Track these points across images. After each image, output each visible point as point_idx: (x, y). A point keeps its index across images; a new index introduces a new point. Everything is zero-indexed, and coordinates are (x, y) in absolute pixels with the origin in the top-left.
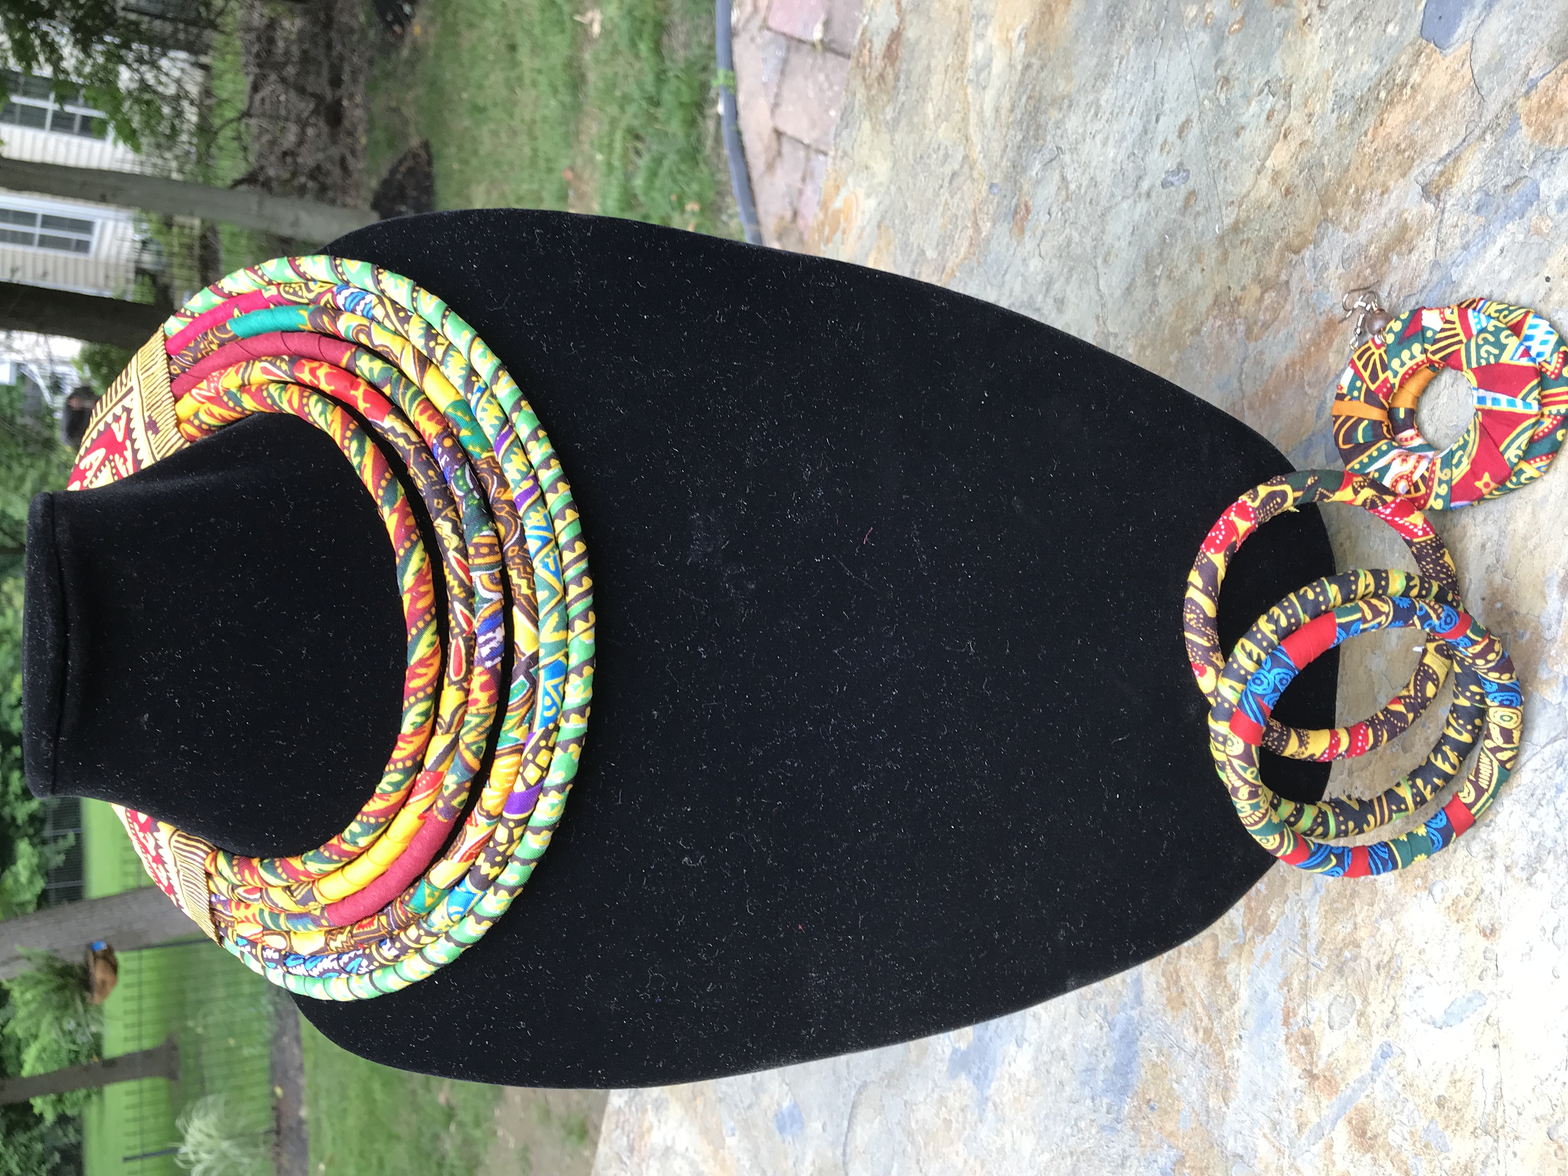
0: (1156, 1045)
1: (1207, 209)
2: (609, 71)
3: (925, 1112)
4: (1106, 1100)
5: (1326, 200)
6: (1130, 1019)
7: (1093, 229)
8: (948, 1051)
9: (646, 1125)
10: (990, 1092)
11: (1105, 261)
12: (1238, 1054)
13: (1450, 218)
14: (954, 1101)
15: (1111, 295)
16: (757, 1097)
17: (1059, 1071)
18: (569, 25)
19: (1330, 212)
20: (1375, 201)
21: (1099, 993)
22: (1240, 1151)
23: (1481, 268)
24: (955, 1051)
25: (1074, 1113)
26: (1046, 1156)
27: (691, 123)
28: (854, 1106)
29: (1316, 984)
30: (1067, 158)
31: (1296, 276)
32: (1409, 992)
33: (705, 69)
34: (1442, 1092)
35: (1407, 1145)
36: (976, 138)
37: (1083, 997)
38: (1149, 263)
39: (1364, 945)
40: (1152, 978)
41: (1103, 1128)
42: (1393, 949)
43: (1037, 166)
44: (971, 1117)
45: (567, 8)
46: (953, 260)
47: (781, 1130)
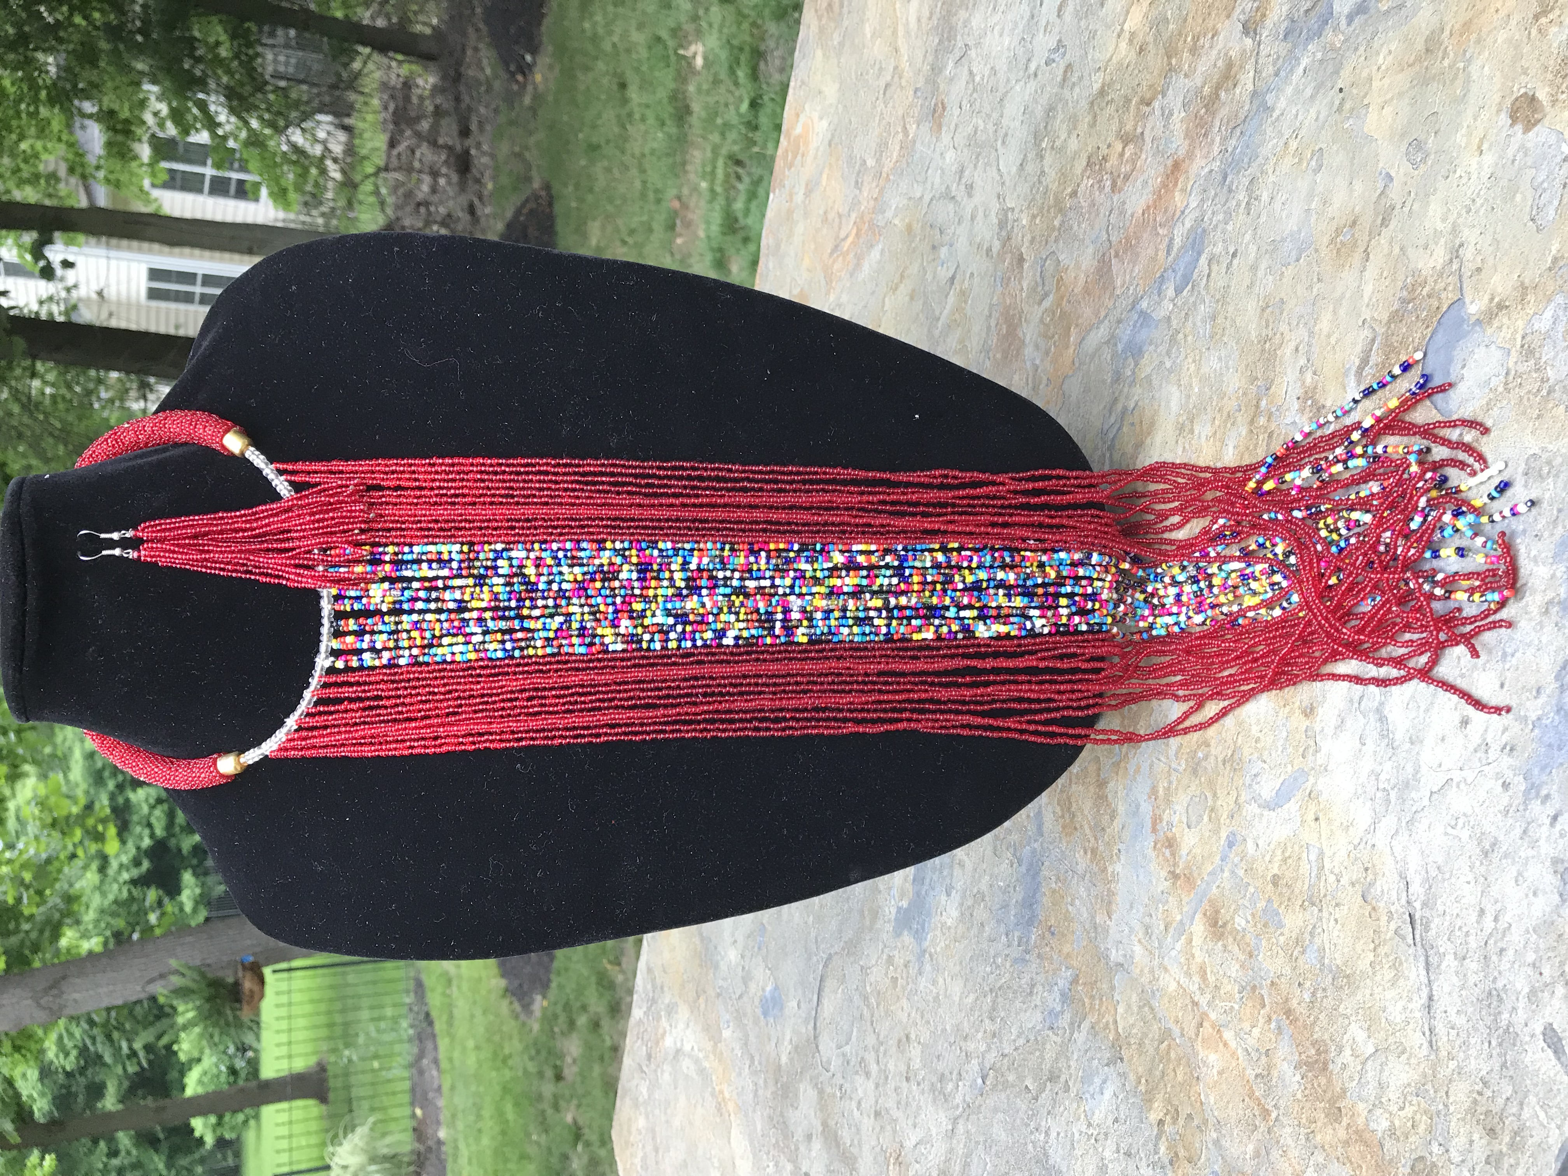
0: (1054, 872)
1: (1081, 78)
2: (711, 100)
3: (877, 975)
4: (1017, 934)
5: (1170, 53)
6: (1034, 851)
7: (995, 115)
8: (894, 911)
9: (661, 1031)
10: (926, 944)
11: (1004, 142)
12: (1118, 868)
13: (1264, 50)
14: (899, 961)
15: (1009, 173)
16: (746, 985)
17: (981, 913)
18: (673, 58)
19: (1174, 61)
20: (1207, 45)
21: (1009, 832)
22: (1121, 960)
23: (1289, 90)
24: (899, 909)
25: (992, 952)
26: (972, 997)
28: (822, 980)
29: (1177, 788)
30: (973, 53)
31: (1149, 126)
32: (1248, 780)
34: (1275, 871)
35: (1250, 928)
36: (904, 49)
37: (996, 837)
38: (1037, 137)
39: (1213, 743)
40: (1050, 808)
41: (1015, 961)
42: (1235, 743)
43: (951, 64)
44: (913, 971)
45: (671, 43)
46: (888, 165)
47: (765, 1014)
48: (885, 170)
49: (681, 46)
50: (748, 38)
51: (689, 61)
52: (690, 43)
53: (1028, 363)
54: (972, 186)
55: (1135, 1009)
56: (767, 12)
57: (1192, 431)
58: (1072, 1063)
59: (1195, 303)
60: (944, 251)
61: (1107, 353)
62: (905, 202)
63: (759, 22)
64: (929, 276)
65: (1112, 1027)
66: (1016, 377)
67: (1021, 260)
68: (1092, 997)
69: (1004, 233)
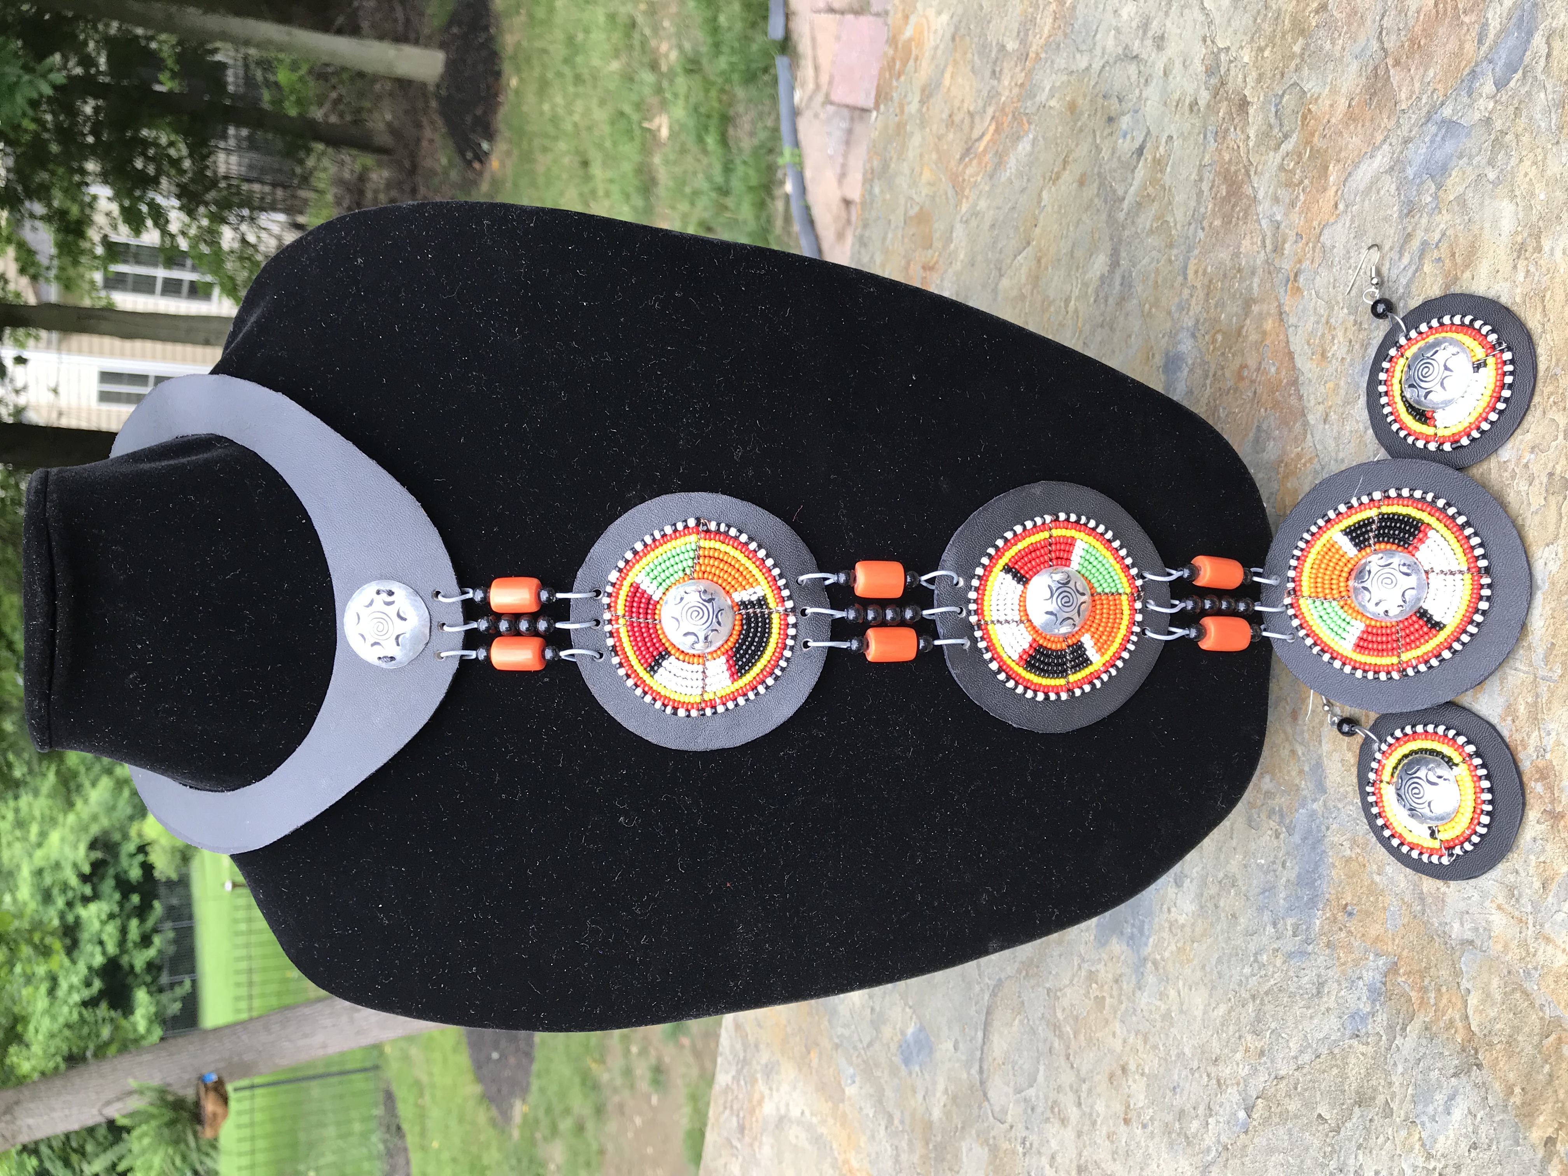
0: (1348, 835)
2: (678, 170)
3: (1072, 996)
4: (1290, 921)
6: (1312, 815)
9: (757, 1097)
10: (1147, 951)
14: (1105, 974)
16: (878, 1030)
17: (1230, 901)
18: (637, 132)
22: (1469, 935)
25: (1252, 948)
26: (1222, 1009)
27: (761, 206)
28: (988, 1013)
29: (1549, 701)
33: (771, 151)
37: (1251, 805)
44: (1127, 986)
45: (635, 117)
46: (1036, 43)
47: (907, 1061)
48: (1034, 48)
49: (646, 119)
50: (716, 104)
51: (653, 134)
52: (654, 116)
53: (1264, 223)
54: (1162, 38)
55: (1498, 997)
56: (736, 77)
57: (1539, 249)
58: (1396, 1079)
59: (1529, 94)
60: (1125, 122)
61: (1389, 185)
62: (1065, 78)
63: (727, 87)
64: (1105, 154)
65: (1459, 1025)
66: (1246, 243)
67: (1244, 104)
68: (1424, 990)
69: (1214, 81)
